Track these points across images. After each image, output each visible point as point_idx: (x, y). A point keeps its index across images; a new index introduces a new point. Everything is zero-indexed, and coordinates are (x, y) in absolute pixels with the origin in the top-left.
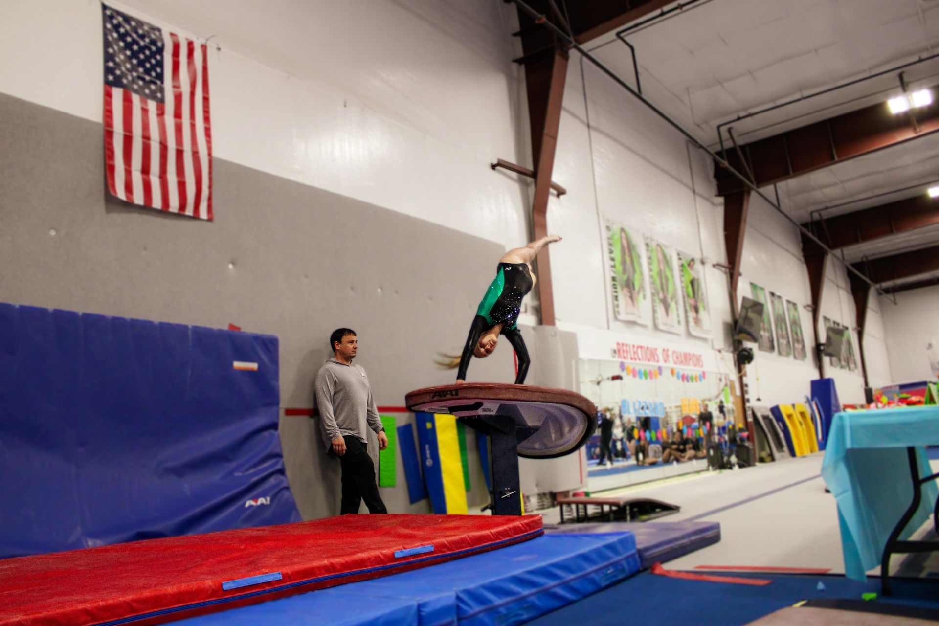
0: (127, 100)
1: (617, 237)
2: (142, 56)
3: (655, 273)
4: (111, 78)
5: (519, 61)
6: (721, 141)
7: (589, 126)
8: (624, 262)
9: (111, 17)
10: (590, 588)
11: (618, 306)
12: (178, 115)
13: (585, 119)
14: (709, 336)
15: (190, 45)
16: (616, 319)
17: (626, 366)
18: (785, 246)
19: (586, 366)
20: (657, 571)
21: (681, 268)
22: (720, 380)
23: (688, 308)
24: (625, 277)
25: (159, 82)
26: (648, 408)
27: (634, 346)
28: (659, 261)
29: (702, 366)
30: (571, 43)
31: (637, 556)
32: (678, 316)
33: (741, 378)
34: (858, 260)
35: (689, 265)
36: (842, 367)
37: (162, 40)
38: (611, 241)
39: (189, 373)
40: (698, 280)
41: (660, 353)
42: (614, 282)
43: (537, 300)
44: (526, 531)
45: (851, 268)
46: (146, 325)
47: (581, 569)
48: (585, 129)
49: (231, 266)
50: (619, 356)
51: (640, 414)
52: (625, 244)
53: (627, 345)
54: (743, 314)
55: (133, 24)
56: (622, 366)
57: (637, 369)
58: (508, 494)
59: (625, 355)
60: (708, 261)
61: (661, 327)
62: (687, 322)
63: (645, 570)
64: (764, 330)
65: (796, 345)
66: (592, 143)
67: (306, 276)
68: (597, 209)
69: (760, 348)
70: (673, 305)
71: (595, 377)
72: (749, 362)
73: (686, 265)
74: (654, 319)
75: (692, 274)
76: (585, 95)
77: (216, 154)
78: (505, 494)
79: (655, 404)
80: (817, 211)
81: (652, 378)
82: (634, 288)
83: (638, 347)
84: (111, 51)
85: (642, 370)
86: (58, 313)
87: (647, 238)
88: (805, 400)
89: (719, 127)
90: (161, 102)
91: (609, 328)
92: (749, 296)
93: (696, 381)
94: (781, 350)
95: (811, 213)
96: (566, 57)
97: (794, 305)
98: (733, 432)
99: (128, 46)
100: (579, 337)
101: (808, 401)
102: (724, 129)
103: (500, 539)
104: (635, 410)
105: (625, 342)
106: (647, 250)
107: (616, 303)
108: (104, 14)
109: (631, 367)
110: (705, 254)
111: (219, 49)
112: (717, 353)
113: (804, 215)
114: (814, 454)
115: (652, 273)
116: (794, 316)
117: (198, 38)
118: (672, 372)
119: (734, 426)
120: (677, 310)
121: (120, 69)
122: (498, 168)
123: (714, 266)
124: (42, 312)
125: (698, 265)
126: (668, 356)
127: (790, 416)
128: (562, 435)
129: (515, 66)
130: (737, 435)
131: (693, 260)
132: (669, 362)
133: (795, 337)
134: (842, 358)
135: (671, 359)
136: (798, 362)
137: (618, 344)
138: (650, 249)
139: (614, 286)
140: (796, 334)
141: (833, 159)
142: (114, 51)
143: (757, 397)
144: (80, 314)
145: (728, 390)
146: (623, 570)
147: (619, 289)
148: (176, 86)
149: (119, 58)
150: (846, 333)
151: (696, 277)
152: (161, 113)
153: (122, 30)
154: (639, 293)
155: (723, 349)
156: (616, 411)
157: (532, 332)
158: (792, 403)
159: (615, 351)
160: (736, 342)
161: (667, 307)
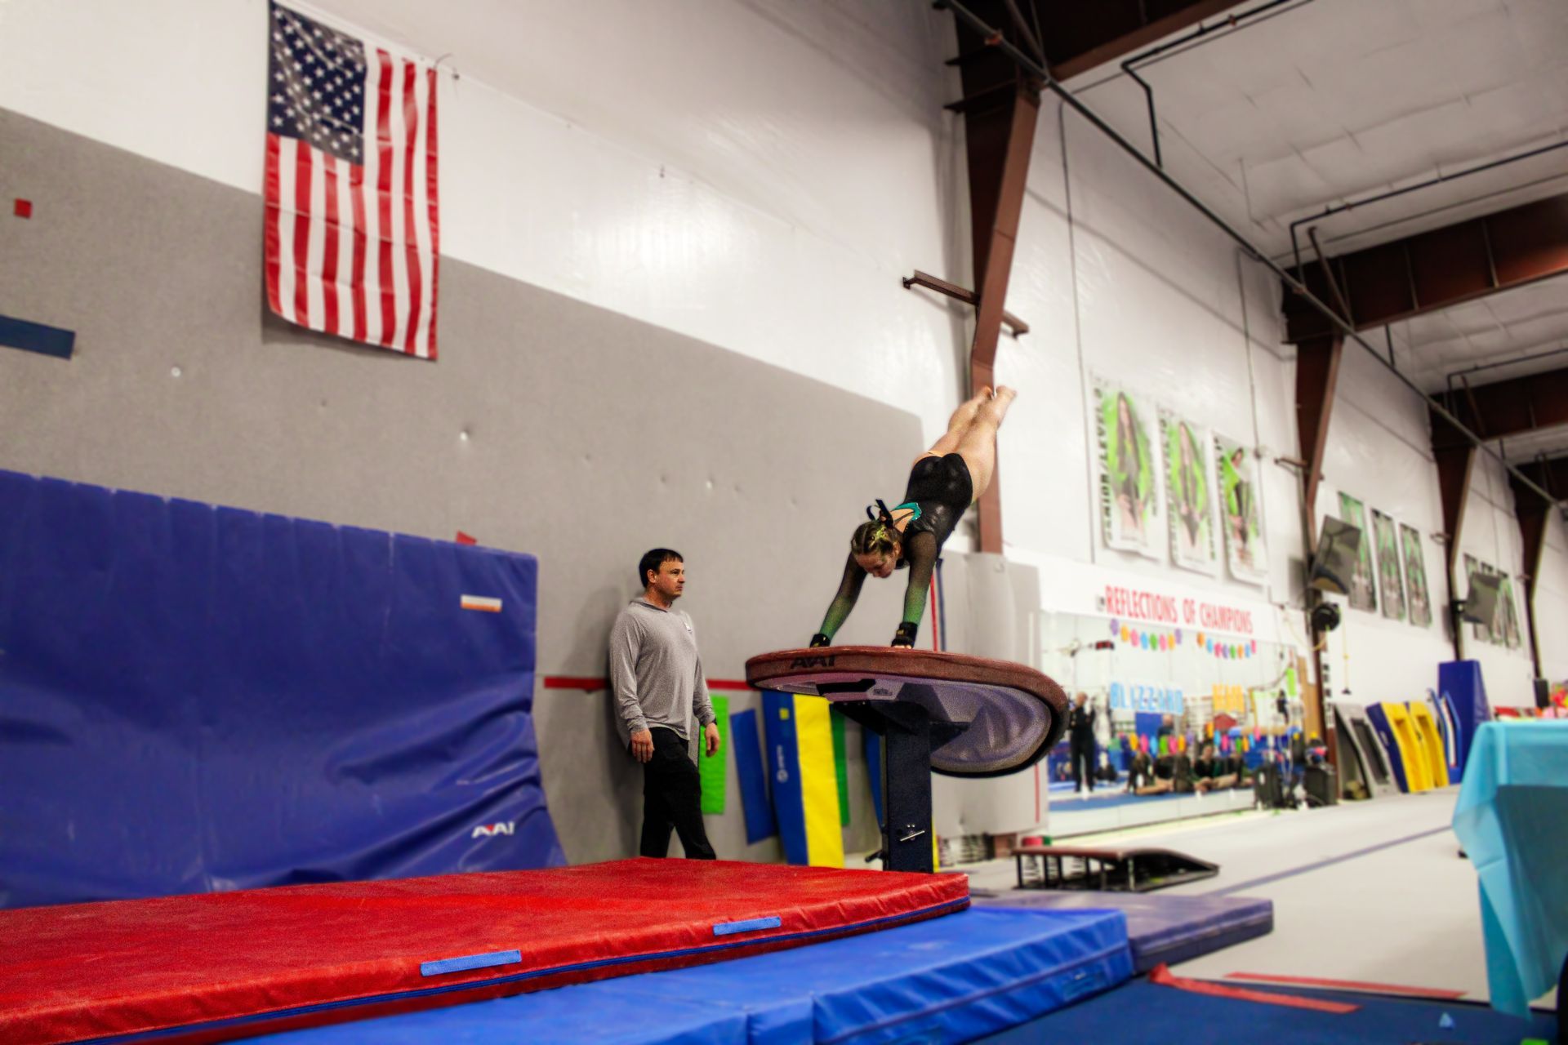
0: (304, 159)
1: (1112, 408)
2: (329, 87)
4: (278, 121)
5: (955, 108)
6: (1296, 251)
7: (1070, 219)
8: (1121, 451)
9: (283, 22)
10: (1044, 1003)
11: (1109, 524)
12: (384, 185)
13: (1064, 208)
14: (1264, 581)
15: (410, 70)
16: (1106, 545)
17: (1121, 625)
18: (1400, 431)
19: (1053, 623)
20: (1161, 978)
21: (1220, 464)
22: (1282, 656)
23: (1229, 532)
24: (1123, 477)
25: (355, 131)
26: (1155, 700)
27: (1135, 593)
28: (1182, 451)
29: (1250, 632)
30: (1044, 78)
31: (1128, 953)
32: (1212, 544)
33: (1317, 655)
34: (1531, 460)
35: (1233, 459)
36: (1494, 642)
37: (363, 61)
38: (1101, 415)
39: (388, 611)
40: (1248, 485)
41: (1179, 606)
44: (940, 900)
45: (1516, 472)
46: (321, 530)
47: (1029, 968)
48: (1064, 225)
49: (464, 437)
50: (1110, 609)
51: (1141, 708)
52: (1125, 421)
53: (1123, 591)
54: (1325, 546)
55: (318, 33)
56: (1114, 627)
57: (1139, 632)
58: (912, 835)
59: (1120, 606)
60: (1268, 453)
61: (1182, 562)
63: (1141, 974)
64: (1360, 574)
65: (1414, 601)
66: (1076, 248)
67: (588, 457)
68: (1080, 359)
69: (1352, 604)
70: (1203, 526)
71: (1068, 643)
72: (1332, 627)
73: (1228, 458)
74: (1171, 548)
75: (1238, 474)
76: (1065, 165)
77: (444, 250)
78: (907, 835)
79: (1167, 692)
80: (1461, 373)
81: (1163, 647)
82: (1137, 495)
83: (1142, 595)
84: (280, 77)
85: (1148, 635)
86: (179, 506)
87: (1163, 411)
88: (1427, 695)
89: (1292, 226)
90: (358, 163)
91: (1093, 560)
92: (1336, 514)
93: (1240, 656)
94: (1387, 610)
95: (1449, 377)
96: (1035, 103)
97: (1414, 532)
98: (1300, 745)
99: (308, 70)
100: (1042, 574)
101: (1433, 698)
102: (1301, 230)
103: (895, 912)
104: (1134, 702)
105: (1120, 586)
106: (1163, 432)
107: (1106, 519)
108: (272, 18)
109: (1130, 629)
110: (1262, 442)
111: (456, 77)
112: (1278, 610)
113: (1434, 379)
114: (1440, 789)
115: (1169, 471)
116: (1412, 552)
117: (422, 59)
118: (1200, 640)
119: (1302, 736)
120: (1211, 534)
121: (293, 108)
122: (915, 286)
123: (1277, 462)
124: (153, 502)
125: (1249, 460)
126: (1193, 612)
127: (1400, 723)
128: (1006, 739)
129: (948, 115)
130: (1307, 751)
131: (1240, 451)
132: (1194, 622)
133: (1413, 587)
134: (1495, 626)
135: (1197, 617)
136: (1418, 630)
137: (1108, 589)
138: (1167, 429)
139: (1105, 491)
140: (1416, 581)
141: (1490, 284)
142: (286, 78)
143: (1343, 688)
144: (214, 507)
145: (1294, 673)
146: (1102, 975)
147: (1112, 496)
148: (383, 138)
149: (293, 89)
150: (1503, 585)
151: (1245, 480)
152: (357, 181)
153: (299, 44)
154: (1145, 503)
155: (1287, 603)
156: (1101, 702)
157: (963, 563)
158: (1406, 699)
159: (1102, 601)
160: (1311, 593)
161: (1193, 529)
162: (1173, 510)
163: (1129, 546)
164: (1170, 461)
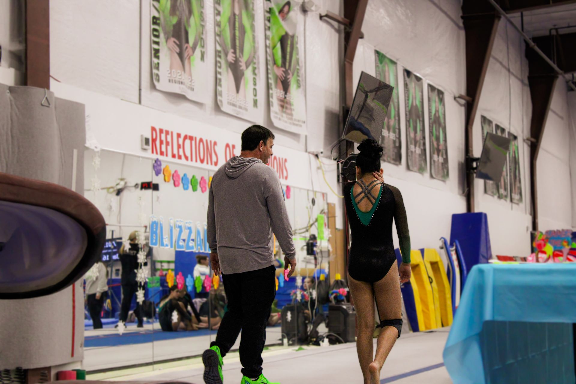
3: (224, 19)
11: (157, 66)
14: (302, 131)
16: (153, 87)
17: (163, 167)
19: (97, 161)
21: (268, 15)
22: (313, 202)
23: (271, 81)
24: (174, 20)
26: (193, 240)
27: (179, 135)
29: (287, 179)
32: (255, 92)
35: (281, 11)
36: (500, 197)
40: (293, 37)
41: (221, 150)
42: (156, 27)
43: (20, 42)
50: (154, 149)
51: (180, 247)
53: (167, 133)
54: (360, 101)
56: (157, 167)
57: (181, 173)
59: (164, 148)
61: (225, 108)
62: (268, 104)
64: (389, 128)
65: (435, 157)
70: (248, 74)
71: (113, 182)
73: (276, 10)
74: (216, 94)
75: (285, 27)
82: (187, 41)
83: (186, 137)
85: (190, 177)
88: (440, 243)
91: (140, 102)
92: (372, 71)
94: (411, 164)
97: (440, 93)
100: (88, 111)
101: (445, 246)
104: (172, 241)
105: (165, 128)
107: (155, 61)
109: (172, 169)
112: (313, 159)
115: (218, 18)
116: (437, 112)
119: (328, 276)
120: (255, 82)
123: (321, 17)
127: (415, 268)
130: (331, 291)
131: (288, 4)
134: (502, 183)
137: (153, 129)
139: (155, 33)
140: (438, 139)
145: (324, 219)
147: (162, 39)
150: (513, 146)
151: (290, 32)
154: (194, 48)
155: (322, 153)
156: (141, 241)
157: (8, 95)
158: (421, 247)
159: (147, 141)
160: (345, 143)
161: (238, 77)
162: (220, 57)
163: (176, 89)
164: (220, 9)
